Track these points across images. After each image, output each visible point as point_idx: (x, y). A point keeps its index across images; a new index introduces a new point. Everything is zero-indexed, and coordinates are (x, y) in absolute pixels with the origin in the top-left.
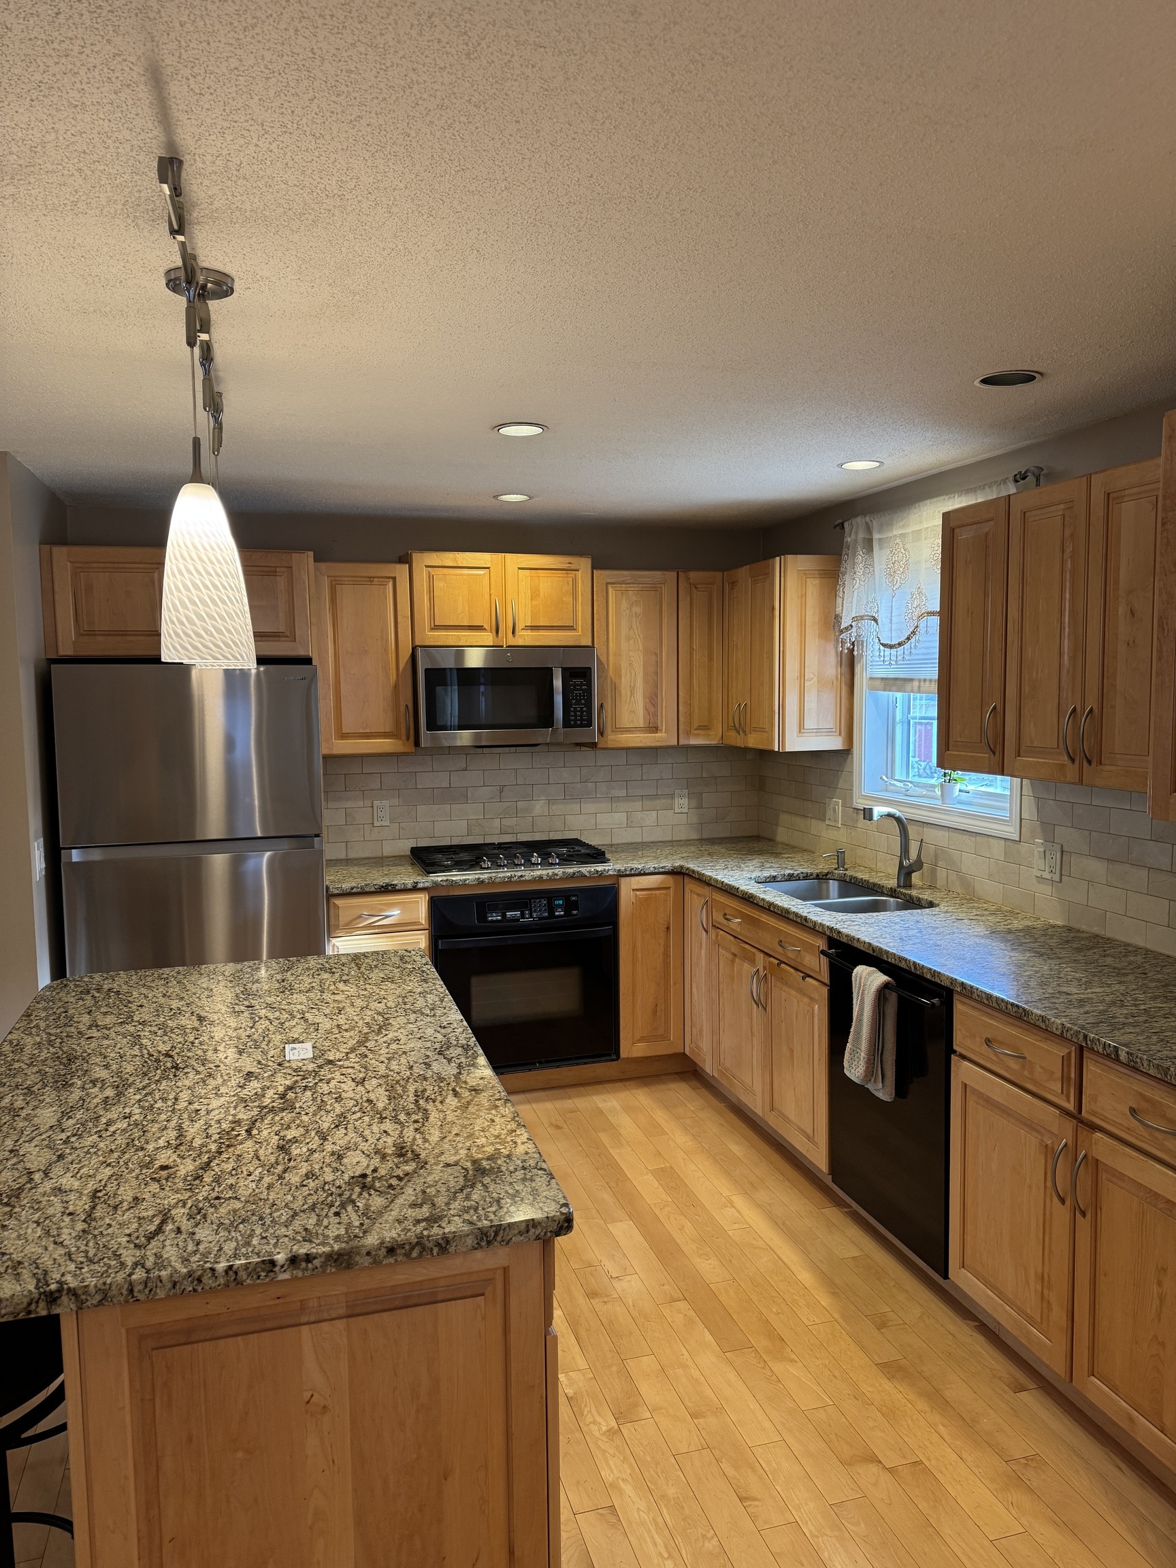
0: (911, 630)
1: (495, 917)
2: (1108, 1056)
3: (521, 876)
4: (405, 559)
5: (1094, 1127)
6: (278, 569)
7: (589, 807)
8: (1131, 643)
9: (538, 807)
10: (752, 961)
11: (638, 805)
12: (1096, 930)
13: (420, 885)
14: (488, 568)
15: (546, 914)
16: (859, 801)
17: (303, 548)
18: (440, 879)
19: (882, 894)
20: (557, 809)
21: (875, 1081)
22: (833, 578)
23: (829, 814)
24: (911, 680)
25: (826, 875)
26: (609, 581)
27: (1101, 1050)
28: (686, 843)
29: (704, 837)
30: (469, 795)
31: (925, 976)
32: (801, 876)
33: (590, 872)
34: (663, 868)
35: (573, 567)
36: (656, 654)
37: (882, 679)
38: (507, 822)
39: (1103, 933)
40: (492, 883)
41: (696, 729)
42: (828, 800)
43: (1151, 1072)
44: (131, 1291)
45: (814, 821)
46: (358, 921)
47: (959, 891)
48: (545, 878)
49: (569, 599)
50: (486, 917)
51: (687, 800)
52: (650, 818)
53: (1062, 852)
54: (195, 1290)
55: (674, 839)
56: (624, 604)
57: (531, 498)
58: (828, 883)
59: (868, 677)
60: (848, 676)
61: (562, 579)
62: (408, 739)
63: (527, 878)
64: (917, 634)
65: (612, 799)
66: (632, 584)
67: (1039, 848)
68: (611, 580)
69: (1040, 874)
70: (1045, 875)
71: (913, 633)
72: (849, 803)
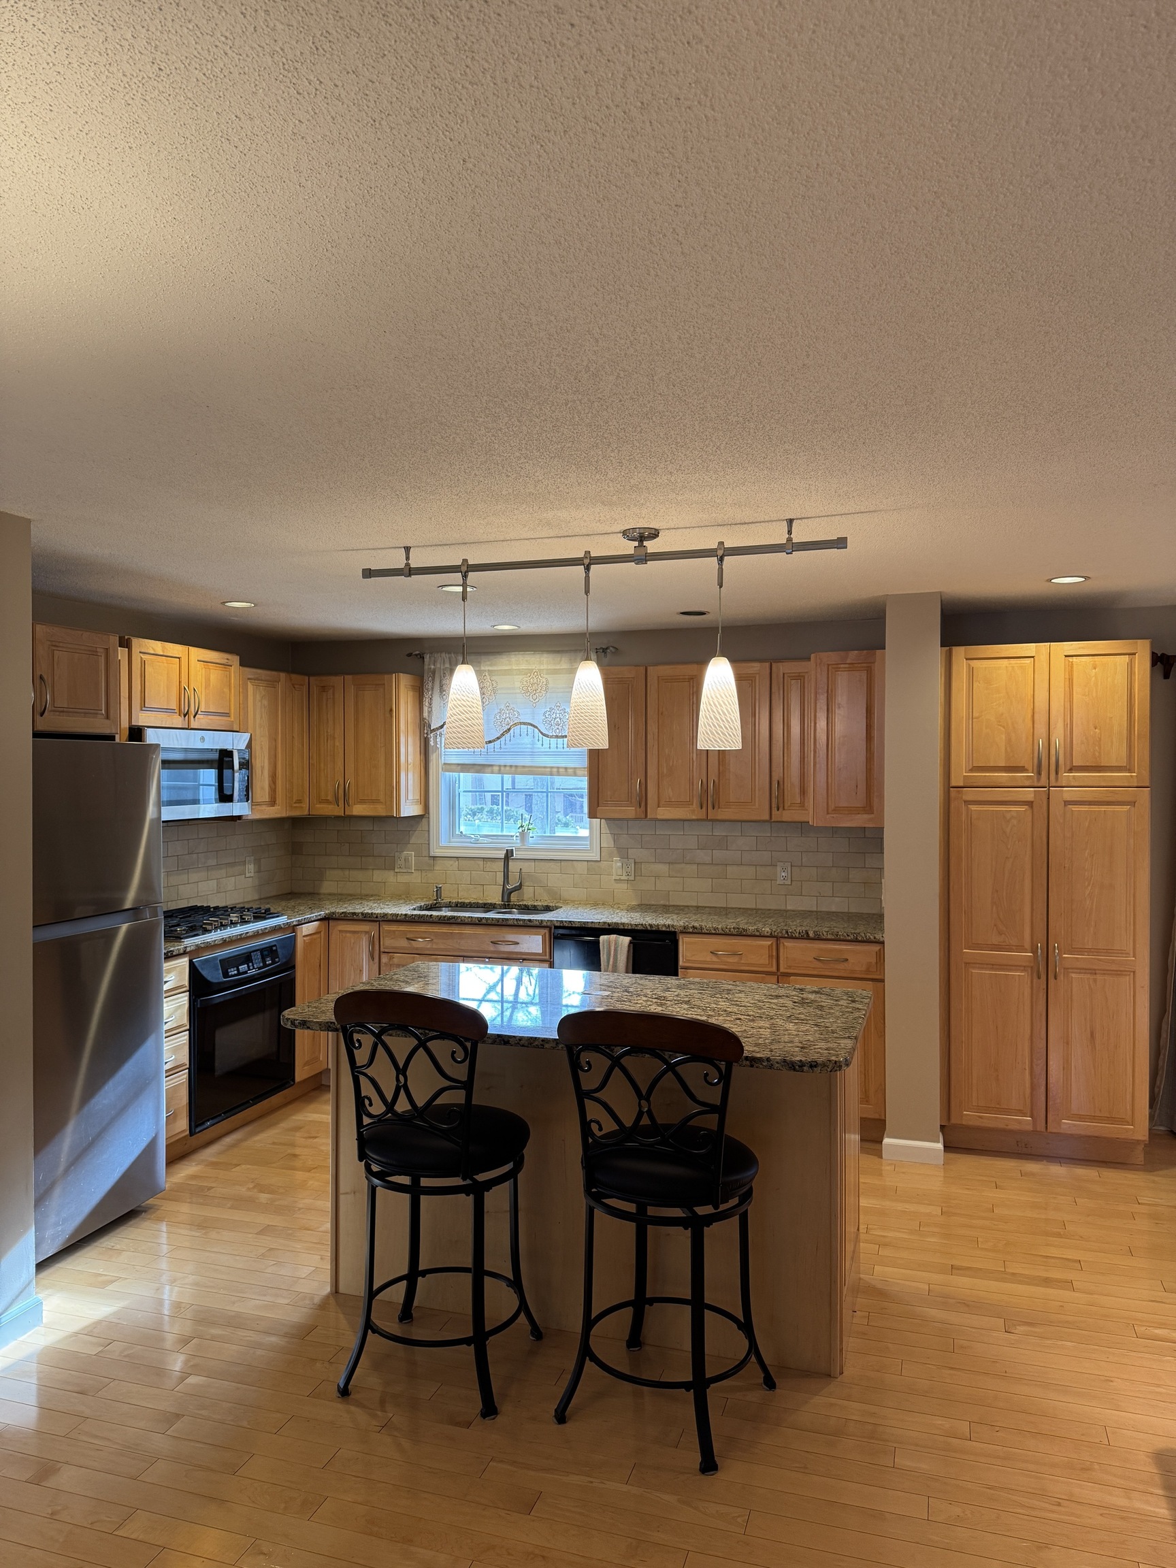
0: (501, 733)
4: (125, 643)
7: (194, 877)
11: (223, 872)
14: (179, 658)
15: (261, 964)
16: (437, 851)
18: (197, 942)
25: (435, 904)
29: (262, 897)
31: (660, 929)
34: (320, 915)
35: (229, 664)
36: (275, 740)
37: (459, 764)
41: (295, 803)
42: (395, 853)
43: (829, 937)
45: (378, 872)
47: (547, 899)
49: (226, 690)
50: (228, 973)
51: (253, 866)
52: (230, 883)
53: (635, 862)
56: (258, 697)
57: (255, 607)
59: (443, 763)
60: (424, 761)
61: (223, 672)
63: (250, 934)
64: (507, 736)
65: (208, 868)
66: (262, 680)
67: (617, 863)
68: (250, 677)
69: (618, 878)
70: (623, 878)
71: (503, 735)
72: (425, 853)
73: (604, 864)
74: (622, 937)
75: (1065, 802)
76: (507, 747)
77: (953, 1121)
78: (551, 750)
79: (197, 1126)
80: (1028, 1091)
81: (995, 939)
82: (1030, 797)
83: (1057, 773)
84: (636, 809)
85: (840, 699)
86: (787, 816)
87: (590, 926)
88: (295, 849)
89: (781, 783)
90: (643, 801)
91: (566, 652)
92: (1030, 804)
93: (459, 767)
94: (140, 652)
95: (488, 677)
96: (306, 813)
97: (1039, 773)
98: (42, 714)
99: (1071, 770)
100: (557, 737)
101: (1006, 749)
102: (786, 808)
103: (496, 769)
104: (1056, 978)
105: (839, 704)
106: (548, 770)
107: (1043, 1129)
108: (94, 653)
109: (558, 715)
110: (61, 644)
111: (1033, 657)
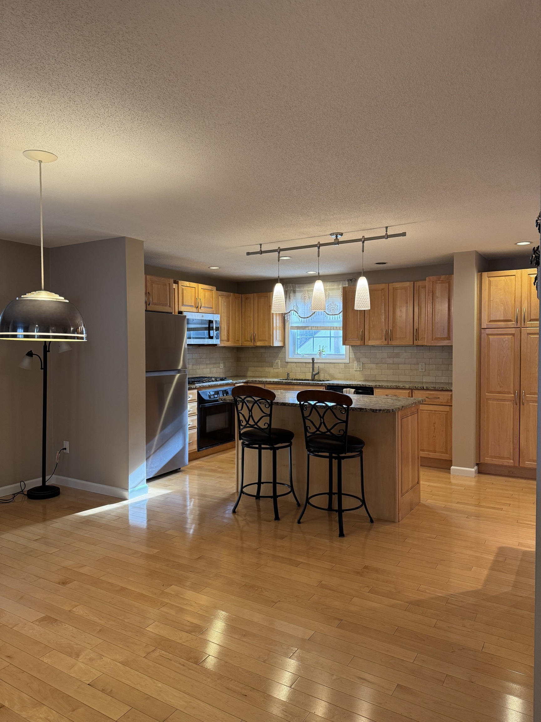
7: (202, 367)
11: (212, 366)
13: (197, 387)
14: (195, 288)
16: (288, 360)
17: (172, 278)
18: (200, 385)
20: (195, 367)
23: (275, 364)
27: (419, 388)
35: (212, 290)
41: (236, 341)
42: (274, 361)
43: (432, 389)
45: (267, 368)
49: (211, 299)
52: (214, 370)
53: (363, 364)
56: (223, 302)
59: (291, 326)
61: (210, 293)
63: (219, 385)
64: (314, 315)
65: (207, 364)
66: (224, 296)
67: (356, 364)
68: (220, 294)
69: (356, 370)
70: (358, 370)
71: (312, 315)
72: (284, 361)
73: (351, 364)
74: (351, 389)
75: (528, 333)
76: (314, 319)
77: (481, 461)
78: (330, 320)
79: (200, 449)
80: (512, 450)
81: (499, 389)
82: (513, 332)
83: (524, 322)
84: (360, 342)
85: (437, 295)
86: (420, 343)
87: (340, 385)
88: (238, 360)
89: (418, 330)
90: (363, 338)
91: (336, 281)
92: (513, 335)
93: (296, 328)
94: (182, 285)
95: (307, 293)
96: (241, 345)
97: (517, 322)
98: (149, 305)
99: (530, 321)
100: (333, 315)
101: (504, 312)
102: (419, 340)
103: (310, 328)
104: (523, 405)
105: (437, 297)
106: (330, 328)
107: (518, 465)
108: (165, 285)
109: (333, 306)
110: (155, 282)
111: (515, 275)
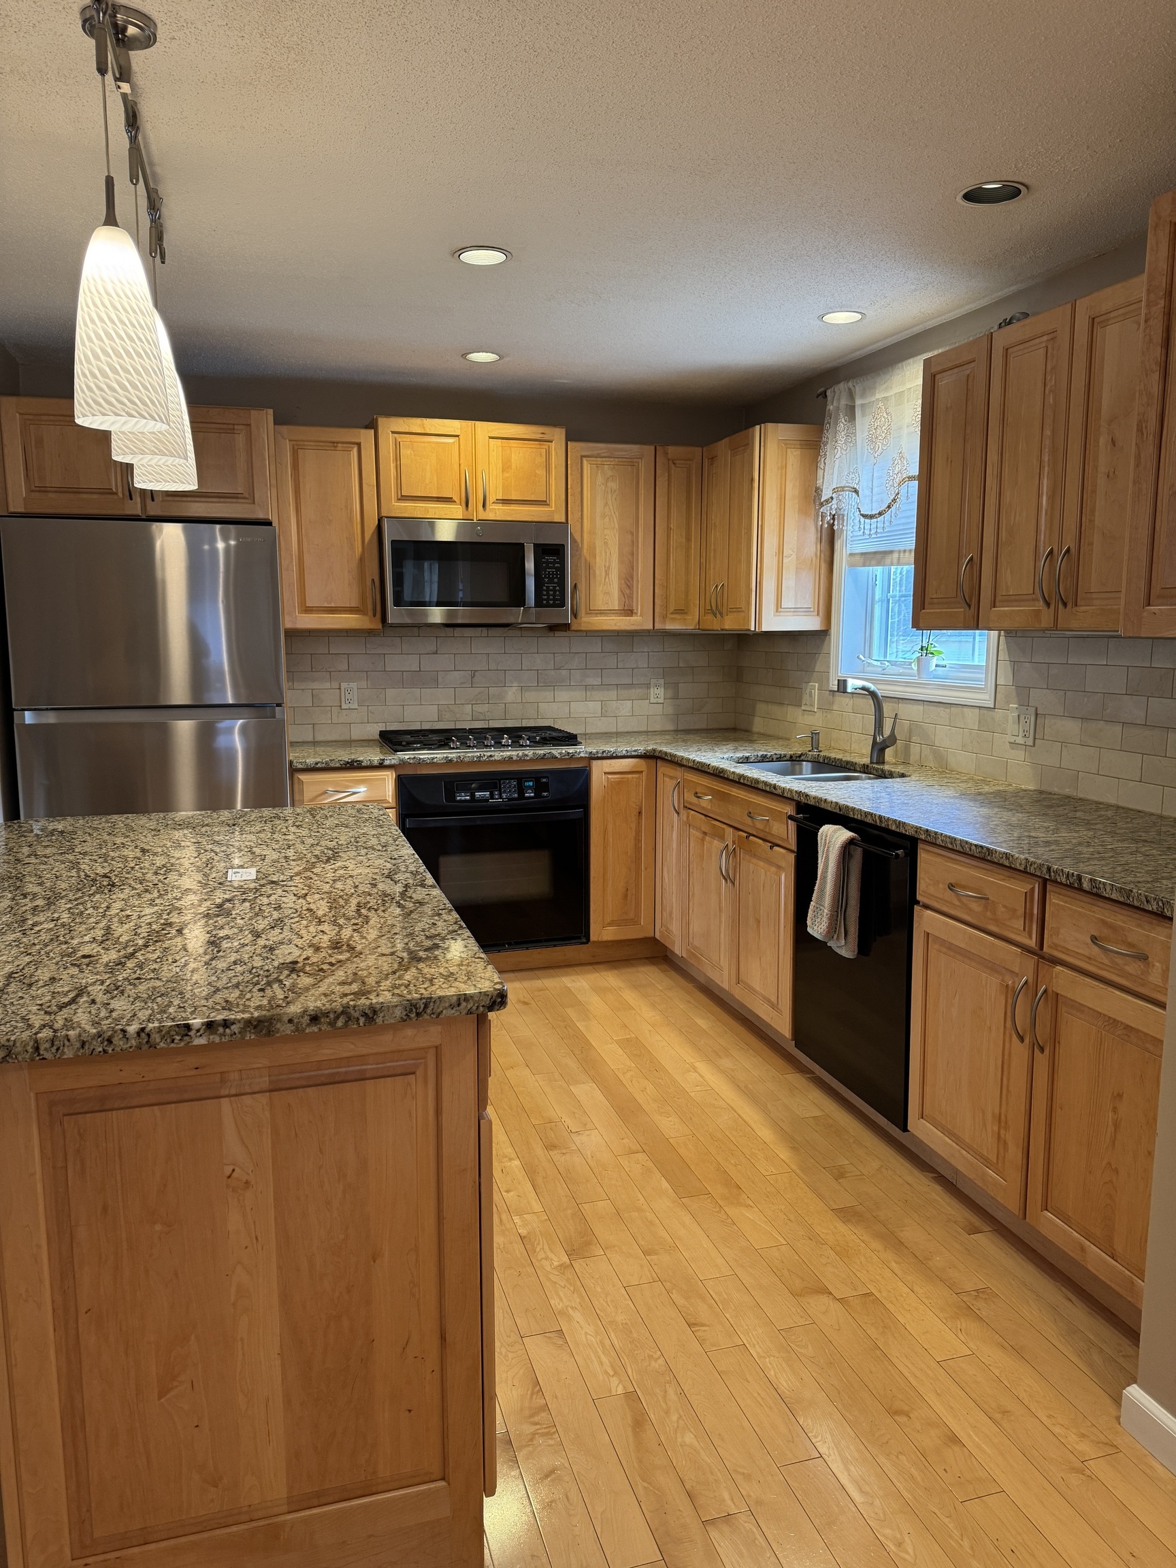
0: (892, 498)
1: (464, 797)
2: (1070, 886)
3: (491, 756)
4: (372, 425)
5: (1055, 961)
6: (236, 427)
7: (563, 695)
8: (1111, 474)
9: (510, 693)
10: (722, 837)
11: (613, 694)
12: (1067, 791)
13: (387, 763)
14: (458, 436)
15: (516, 795)
17: (262, 406)
18: (407, 757)
19: (855, 771)
20: (531, 696)
21: (838, 938)
22: (814, 448)
23: (806, 698)
24: (891, 552)
25: (800, 756)
26: (583, 454)
27: (1064, 880)
28: (663, 732)
29: (679, 728)
30: (440, 679)
31: (890, 827)
32: (775, 757)
33: (561, 753)
34: (635, 751)
35: (546, 437)
36: (632, 533)
37: (862, 554)
38: (478, 708)
39: (1075, 794)
40: (461, 762)
41: (672, 613)
42: (804, 685)
43: (1114, 896)
44: (37, 1049)
45: (790, 708)
46: (323, 797)
47: (932, 765)
48: (515, 758)
49: (541, 472)
50: (455, 797)
51: (663, 689)
52: (626, 707)
53: (1037, 714)
54: (105, 1052)
55: (649, 730)
56: (600, 479)
57: (501, 357)
58: (801, 765)
59: (849, 552)
60: (828, 553)
61: (535, 450)
62: (374, 615)
64: (895, 502)
65: (587, 688)
66: (610, 457)
67: (1012, 713)
68: (587, 453)
69: (1014, 740)
70: (1019, 740)
71: (891, 501)
72: (823, 685)
73: (997, 715)
74: (843, 829)
76: (897, 520)
94: (393, 432)
95: (884, 410)
